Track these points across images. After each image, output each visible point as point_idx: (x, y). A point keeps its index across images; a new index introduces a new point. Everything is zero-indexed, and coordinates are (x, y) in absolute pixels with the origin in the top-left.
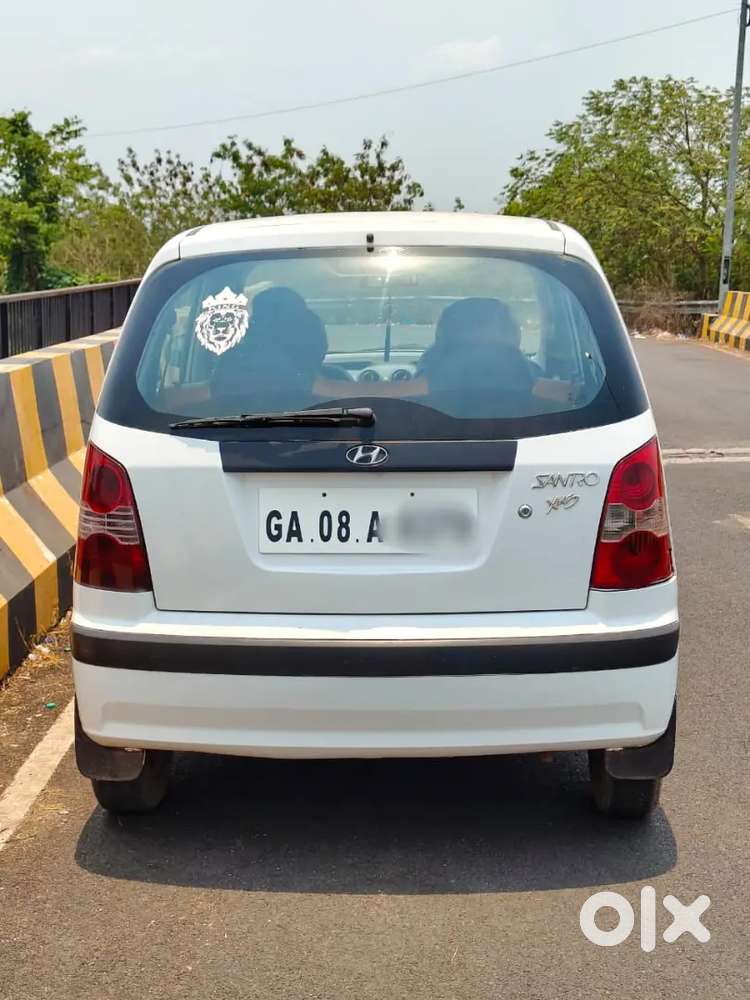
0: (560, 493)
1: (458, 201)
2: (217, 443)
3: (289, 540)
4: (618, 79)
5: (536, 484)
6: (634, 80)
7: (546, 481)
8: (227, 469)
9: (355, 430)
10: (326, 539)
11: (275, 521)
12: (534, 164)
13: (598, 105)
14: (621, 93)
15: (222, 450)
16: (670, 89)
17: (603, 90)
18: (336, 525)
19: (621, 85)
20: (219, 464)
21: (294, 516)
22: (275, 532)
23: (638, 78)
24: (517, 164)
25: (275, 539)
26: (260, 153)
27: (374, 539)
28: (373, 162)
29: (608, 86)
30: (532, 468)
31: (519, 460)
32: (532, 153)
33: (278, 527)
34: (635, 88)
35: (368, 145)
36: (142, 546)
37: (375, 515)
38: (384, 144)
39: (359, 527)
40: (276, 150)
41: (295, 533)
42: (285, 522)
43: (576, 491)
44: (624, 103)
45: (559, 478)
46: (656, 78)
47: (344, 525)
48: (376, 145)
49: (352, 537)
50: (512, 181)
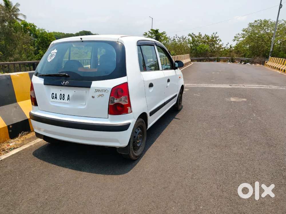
0: (100, 93)
1: (228, 43)
2: (43, 79)
3: (55, 99)
4: (255, 20)
5: (95, 91)
6: (258, 20)
7: (97, 90)
8: (44, 84)
9: (64, 78)
10: (61, 99)
11: (53, 95)
12: (239, 36)
13: (251, 25)
14: (256, 23)
15: (44, 81)
16: (266, 21)
17: (252, 23)
18: (62, 97)
19: (256, 21)
20: (43, 83)
21: (56, 94)
22: (53, 97)
23: (259, 20)
24: (236, 36)
25: (53, 98)
26: (194, 35)
27: (68, 100)
28: (214, 36)
29: (253, 22)
30: (94, 87)
31: (92, 86)
32: (239, 34)
33: (53, 96)
34: (258, 22)
35: (213, 34)
36: (35, 98)
37: (69, 95)
38: (216, 33)
39: (66, 97)
40: (197, 35)
41: (56, 98)
42: (54, 95)
43: (103, 93)
44: (256, 24)
45: (100, 90)
46: (263, 19)
47: (64, 97)
48: (215, 33)
49: (65, 99)
50: (234, 38)
